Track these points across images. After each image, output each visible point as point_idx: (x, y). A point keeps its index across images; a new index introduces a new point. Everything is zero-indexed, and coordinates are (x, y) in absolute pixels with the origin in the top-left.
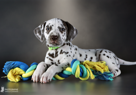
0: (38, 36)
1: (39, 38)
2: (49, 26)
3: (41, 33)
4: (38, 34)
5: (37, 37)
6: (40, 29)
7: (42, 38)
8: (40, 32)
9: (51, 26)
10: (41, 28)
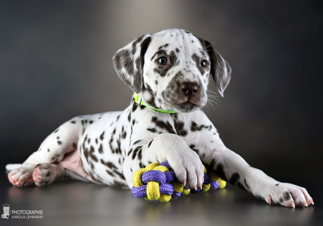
0: (123, 76)
1: (128, 83)
2: (168, 53)
3: (132, 69)
4: (124, 70)
5: (122, 79)
6: (131, 56)
7: (135, 82)
8: (129, 65)
9: (172, 53)
10: (134, 52)
